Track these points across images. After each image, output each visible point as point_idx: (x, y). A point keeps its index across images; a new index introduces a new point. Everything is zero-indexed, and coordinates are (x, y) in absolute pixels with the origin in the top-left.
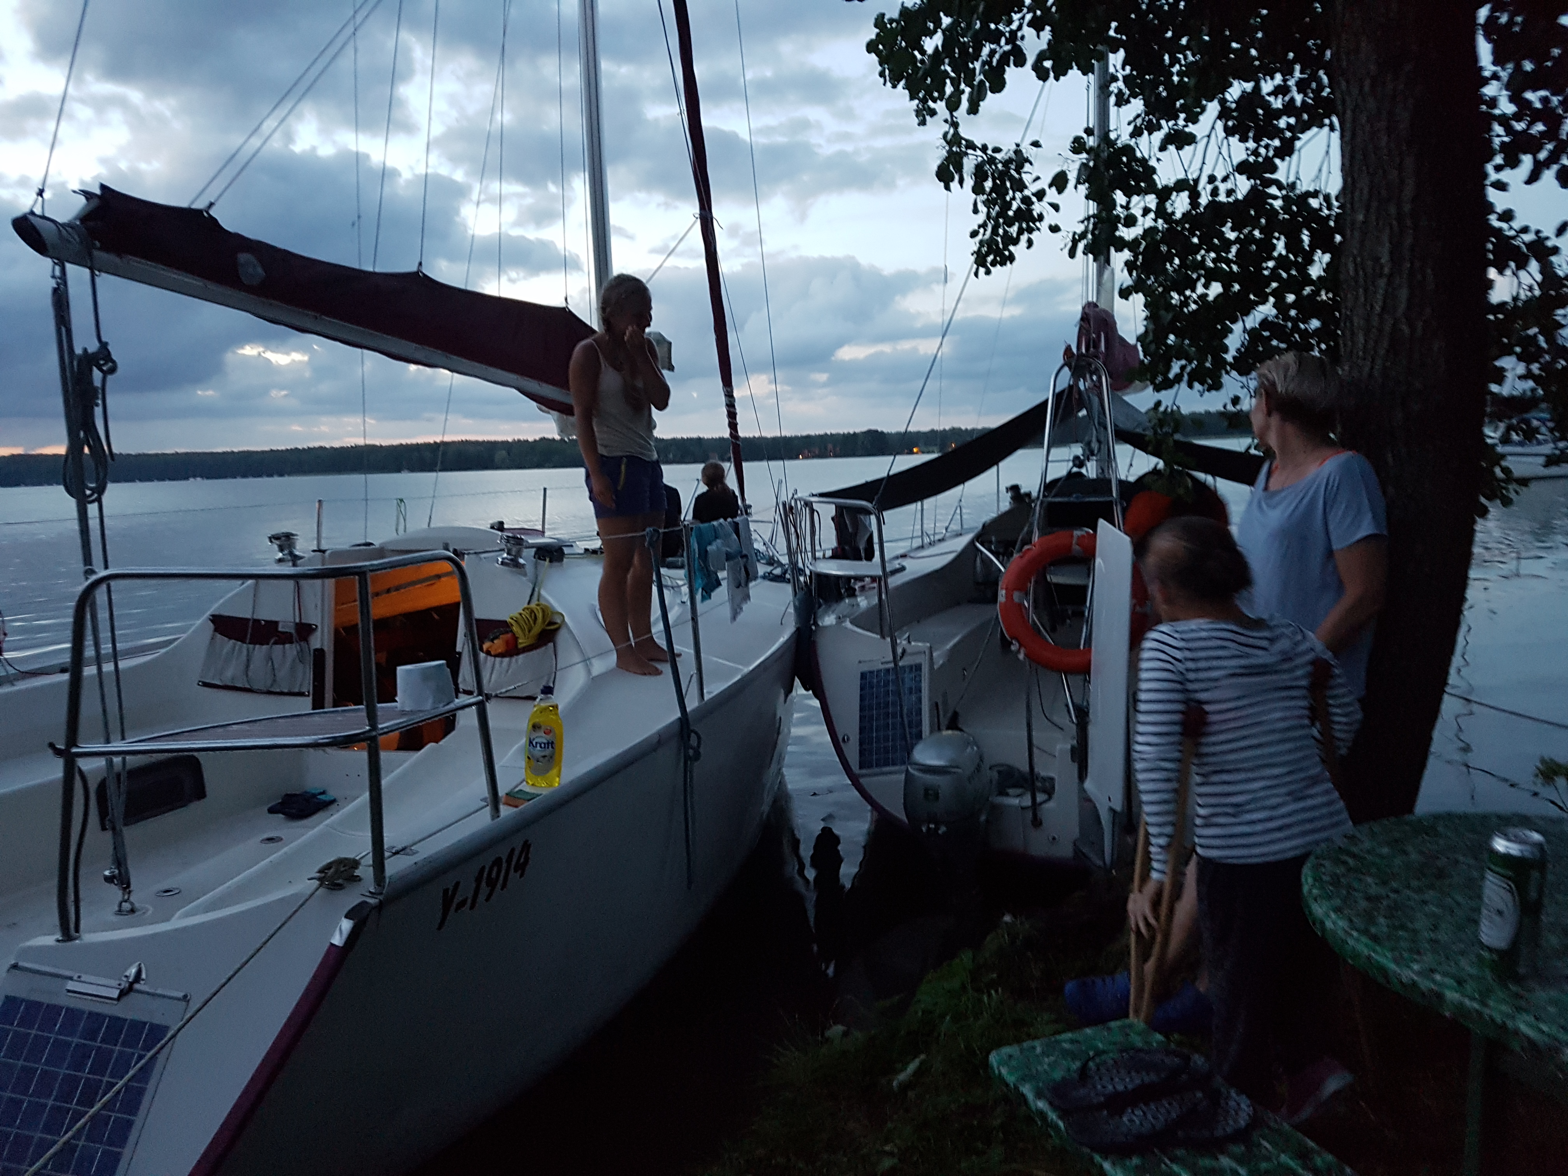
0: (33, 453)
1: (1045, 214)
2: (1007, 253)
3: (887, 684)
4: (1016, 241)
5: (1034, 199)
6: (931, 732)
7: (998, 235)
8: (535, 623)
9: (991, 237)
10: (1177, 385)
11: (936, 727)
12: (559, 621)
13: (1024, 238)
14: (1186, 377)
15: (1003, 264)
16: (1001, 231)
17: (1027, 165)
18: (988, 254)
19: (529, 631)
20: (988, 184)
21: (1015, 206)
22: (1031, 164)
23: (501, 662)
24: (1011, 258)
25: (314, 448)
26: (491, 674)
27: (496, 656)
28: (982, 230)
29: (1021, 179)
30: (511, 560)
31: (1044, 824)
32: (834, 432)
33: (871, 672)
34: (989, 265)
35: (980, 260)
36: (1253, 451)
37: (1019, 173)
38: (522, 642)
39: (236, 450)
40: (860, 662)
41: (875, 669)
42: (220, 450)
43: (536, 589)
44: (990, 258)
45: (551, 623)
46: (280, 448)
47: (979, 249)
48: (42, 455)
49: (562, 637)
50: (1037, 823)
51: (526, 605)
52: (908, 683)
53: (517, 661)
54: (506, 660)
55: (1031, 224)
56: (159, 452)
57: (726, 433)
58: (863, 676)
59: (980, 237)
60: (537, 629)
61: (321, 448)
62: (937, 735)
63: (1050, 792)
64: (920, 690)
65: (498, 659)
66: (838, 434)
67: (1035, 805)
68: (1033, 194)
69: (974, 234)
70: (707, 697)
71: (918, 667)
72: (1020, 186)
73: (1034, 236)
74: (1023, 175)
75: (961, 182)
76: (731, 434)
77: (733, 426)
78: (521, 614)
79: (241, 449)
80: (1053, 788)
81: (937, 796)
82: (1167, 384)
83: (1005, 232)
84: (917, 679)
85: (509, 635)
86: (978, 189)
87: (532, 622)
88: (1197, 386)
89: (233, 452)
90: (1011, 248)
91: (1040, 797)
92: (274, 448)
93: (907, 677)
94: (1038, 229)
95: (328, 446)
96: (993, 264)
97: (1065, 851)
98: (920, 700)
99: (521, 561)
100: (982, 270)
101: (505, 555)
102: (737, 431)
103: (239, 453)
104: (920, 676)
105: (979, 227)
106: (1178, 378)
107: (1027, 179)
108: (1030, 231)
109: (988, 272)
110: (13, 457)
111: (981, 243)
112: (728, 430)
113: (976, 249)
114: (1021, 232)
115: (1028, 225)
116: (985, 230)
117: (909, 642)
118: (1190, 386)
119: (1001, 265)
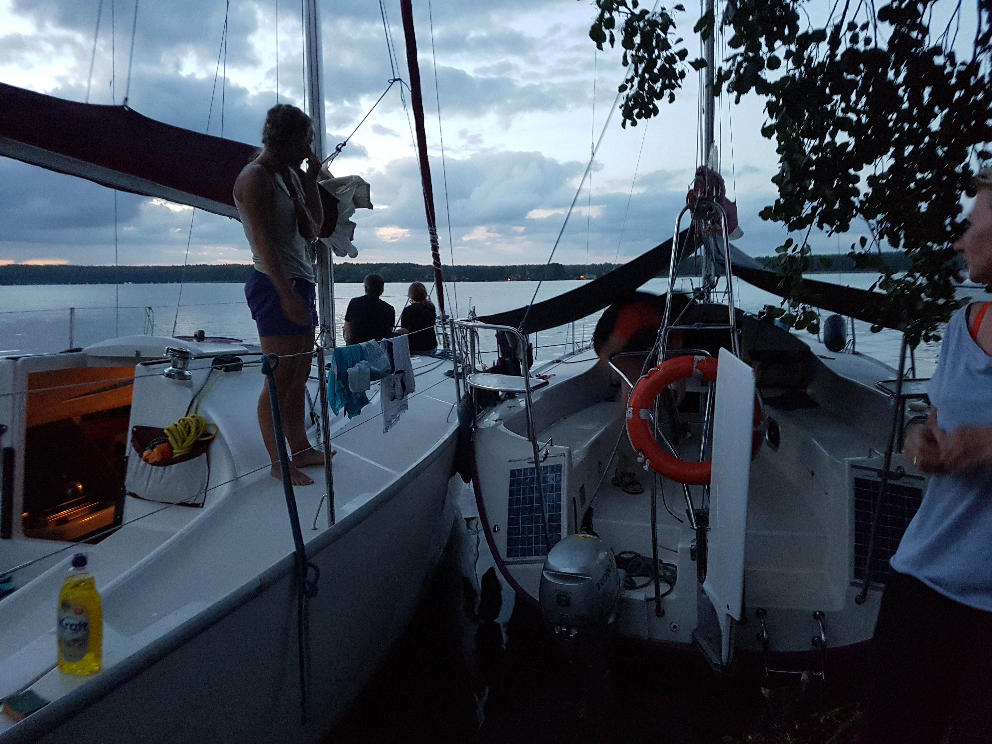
0: (20, 264)
1: (686, 71)
2: (651, 107)
3: (532, 481)
4: (660, 96)
5: (677, 58)
6: (569, 533)
7: (643, 90)
8: (189, 435)
9: (637, 92)
10: (809, 226)
11: (573, 530)
12: (213, 432)
13: (667, 92)
14: (816, 220)
15: (647, 116)
16: (646, 87)
17: (671, 27)
18: (634, 107)
19: (183, 443)
20: (637, 40)
21: (660, 63)
22: (675, 27)
23: (157, 470)
24: (656, 111)
25: (200, 265)
26: (148, 480)
27: (153, 464)
28: (629, 85)
29: (665, 40)
30: (178, 373)
31: (666, 615)
32: (531, 264)
33: (520, 470)
34: (635, 117)
35: (627, 114)
36: (877, 290)
37: (666, 34)
38: (177, 452)
39: (150, 265)
40: (510, 461)
41: (523, 467)
42: (140, 265)
43: (196, 401)
44: (636, 111)
45: (206, 434)
46: (178, 265)
47: (627, 103)
48: (27, 266)
49: (216, 448)
50: (660, 612)
51: (183, 417)
52: (550, 482)
53: (170, 471)
54: (161, 468)
55: (673, 81)
56: (102, 265)
57: (430, 262)
58: (513, 473)
59: (627, 91)
60: (190, 440)
61: (204, 265)
62: (574, 536)
63: (671, 582)
64: (559, 489)
65: (154, 467)
66: (534, 265)
67: (659, 598)
68: (676, 54)
69: (622, 88)
70: (337, 520)
71: (558, 468)
72: (665, 45)
73: (676, 91)
74: (668, 36)
75: (612, 41)
76: (434, 263)
77: (436, 256)
78: (176, 425)
79: (154, 265)
80: (675, 578)
81: (568, 600)
82: (801, 224)
83: (651, 87)
84: (558, 478)
85: (165, 445)
86: (628, 44)
87: (185, 434)
88: (826, 226)
89: (148, 267)
90: (656, 102)
91: (664, 588)
92: (175, 265)
93: (550, 476)
94: (680, 87)
95: (209, 264)
96: (639, 116)
97: (684, 637)
98: (559, 496)
99: (187, 373)
100: (629, 122)
101: (171, 368)
102: (439, 260)
103: (153, 267)
104: (560, 475)
105: (627, 81)
106: (809, 219)
107: (671, 39)
108: (673, 87)
109: (634, 124)
110: (9, 266)
111: (628, 99)
112: (432, 260)
113: (623, 102)
114: (664, 87)
115: (670, 82)
116: (632, 86)
117: (552, 445)
118: (820, 226)
119: (646, 118)
